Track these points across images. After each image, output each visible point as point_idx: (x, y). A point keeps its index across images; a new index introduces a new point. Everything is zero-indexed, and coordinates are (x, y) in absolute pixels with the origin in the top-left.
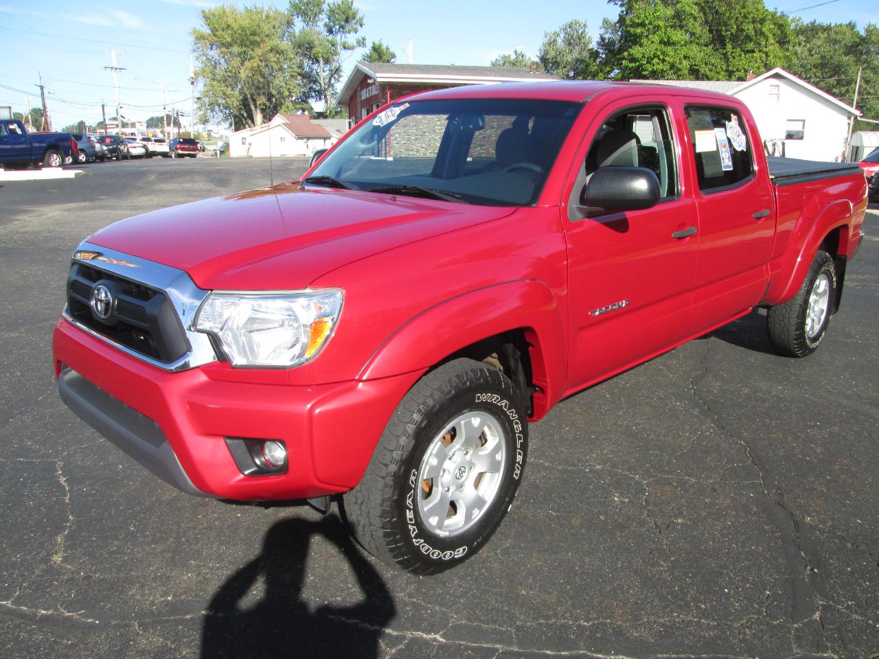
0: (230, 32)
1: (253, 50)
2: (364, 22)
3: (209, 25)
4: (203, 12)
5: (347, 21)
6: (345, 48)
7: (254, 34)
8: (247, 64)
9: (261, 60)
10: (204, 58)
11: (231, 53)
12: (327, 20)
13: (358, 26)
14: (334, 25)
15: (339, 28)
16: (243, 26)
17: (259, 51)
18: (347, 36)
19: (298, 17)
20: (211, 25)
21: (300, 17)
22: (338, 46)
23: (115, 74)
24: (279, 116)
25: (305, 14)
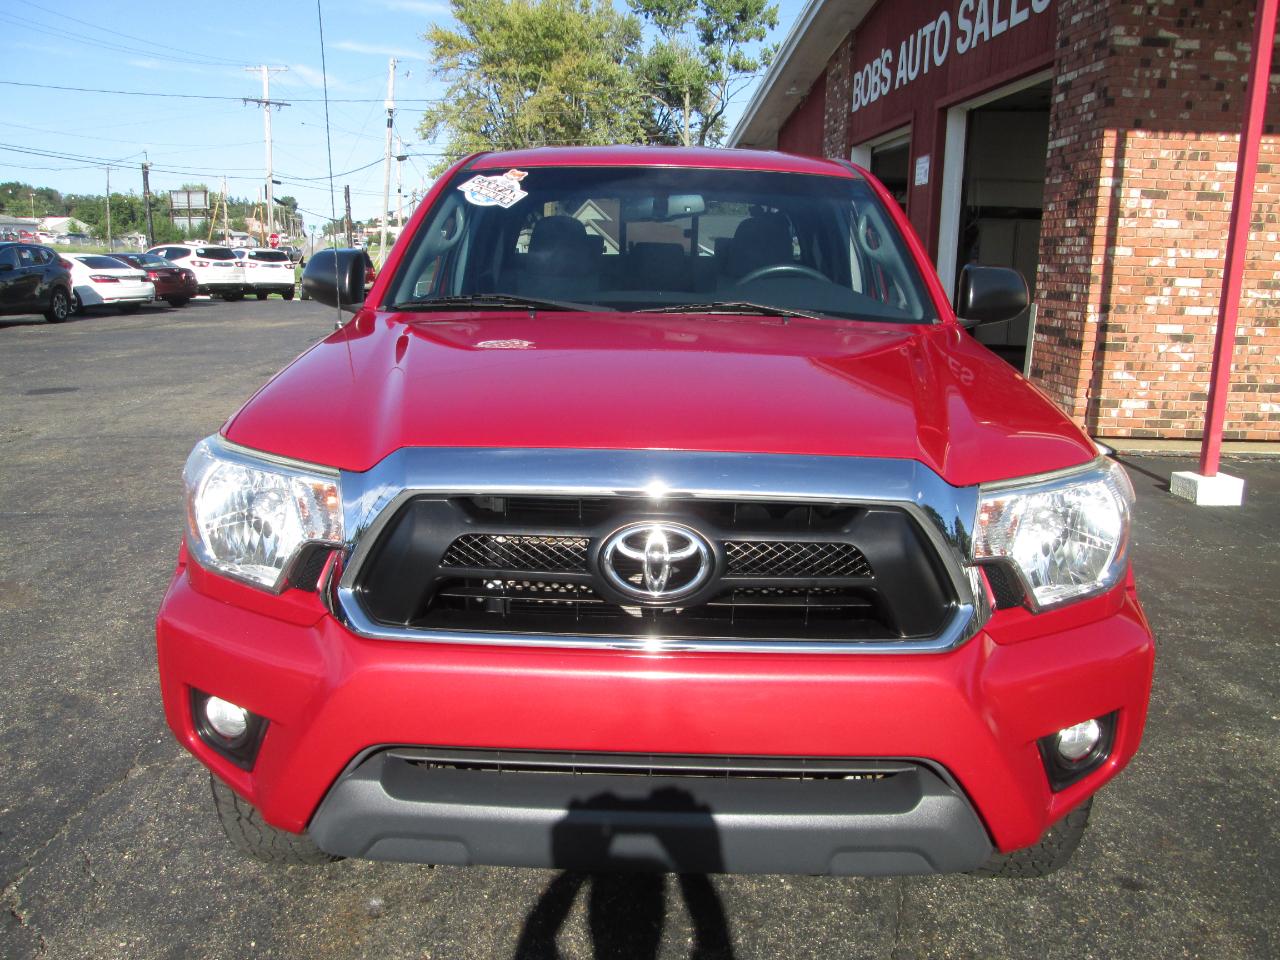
0: (505, 33)
1: (549, 70)
2: (778, 18)
3: (462, 17)
5: (743, 17)
6: (736, 67)
7: (550, 34)
8: (536, 99)
10: (462, 94)
11: (505, 75)
12: (704, 15)
13: (766, 26)
14: (718, 25)
15: (727, 32)
16: (531, 17)
17: (559, 69)
18: (743, 46)
19: (646, 17)
20: (467, 19)
21: (650, 15)
22: (724, 64)
23: (265, 113)
24: (590, 204)
25: (661, 8)
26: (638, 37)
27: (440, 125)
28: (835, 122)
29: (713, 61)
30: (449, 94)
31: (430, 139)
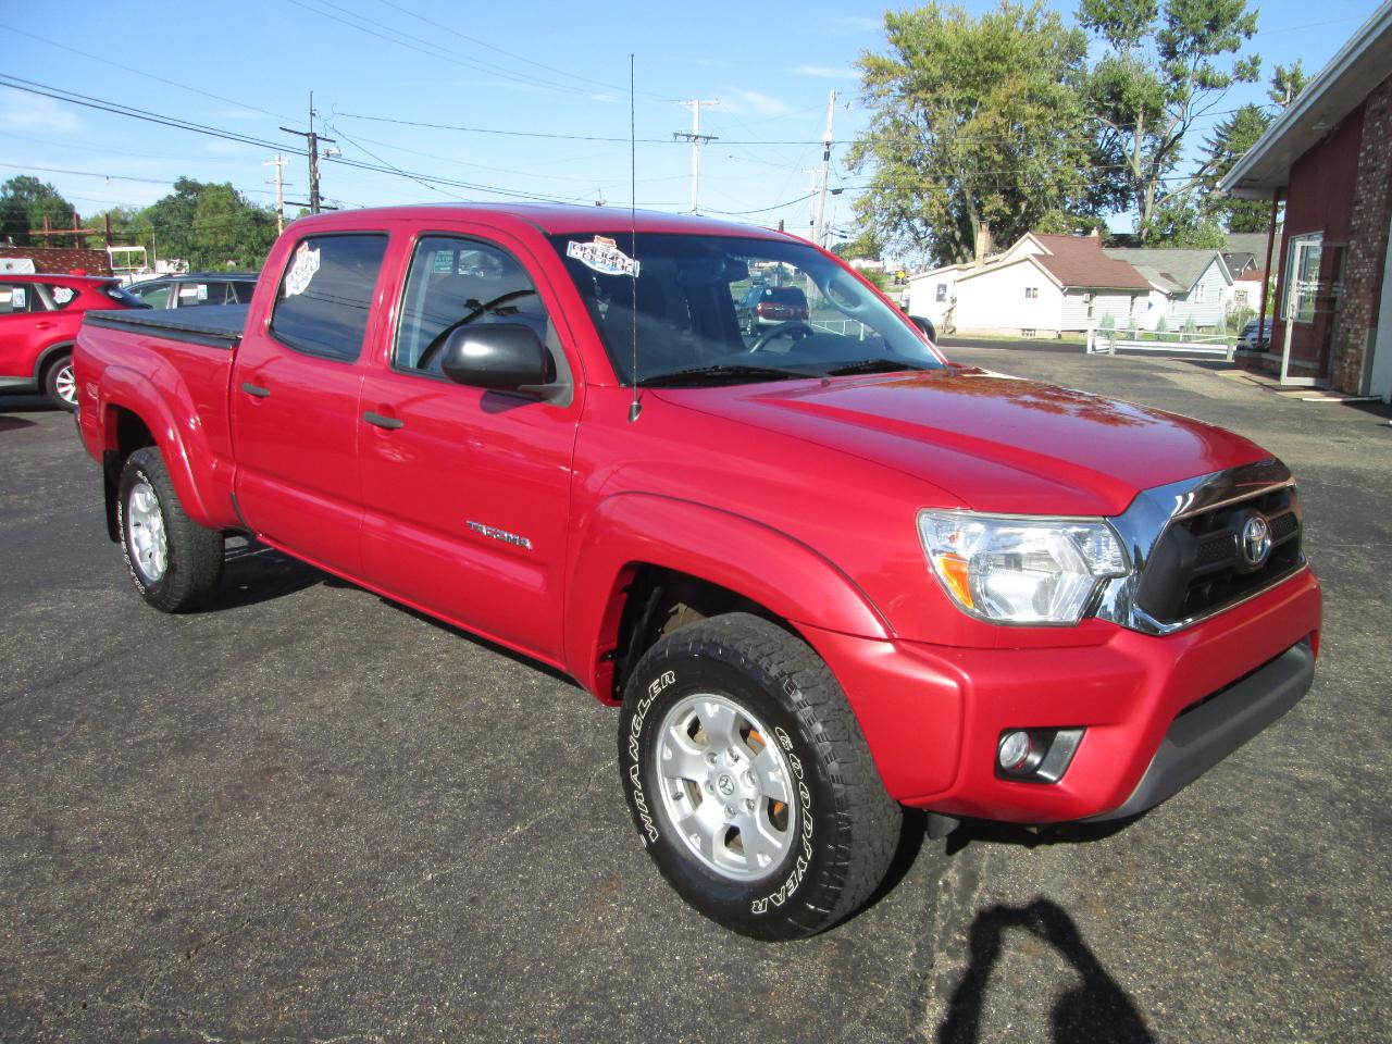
0: (941, 56)
1: (987, 92)
2: (1257, 25)
3: (897, 43)
4: (889, 16)
5: (1214, 26)
6: (1204, 83)
7: (991, 56)
8: (973, 125)
9: (1002, 115)
10: (888, 121)
11: (938, 101)
12: (1166, 26)
13: (1241, 35)
14: (1182, 37)
15: (1193, 43)
16: (972, 39)
17: (1000, 93)
18: (1212, 60)
19: (1097, 31)
20: (902, 43)
21: (1101, 29)
22: (1188, 81)
23: (694, 148)
24: (1029, 238)
25: (1113, 20)
26: (1083, 53)
27: (866, 156)
28: (1375, 159)
29: (1176, 78)
30: (875, 121)
31: (856, 170)
